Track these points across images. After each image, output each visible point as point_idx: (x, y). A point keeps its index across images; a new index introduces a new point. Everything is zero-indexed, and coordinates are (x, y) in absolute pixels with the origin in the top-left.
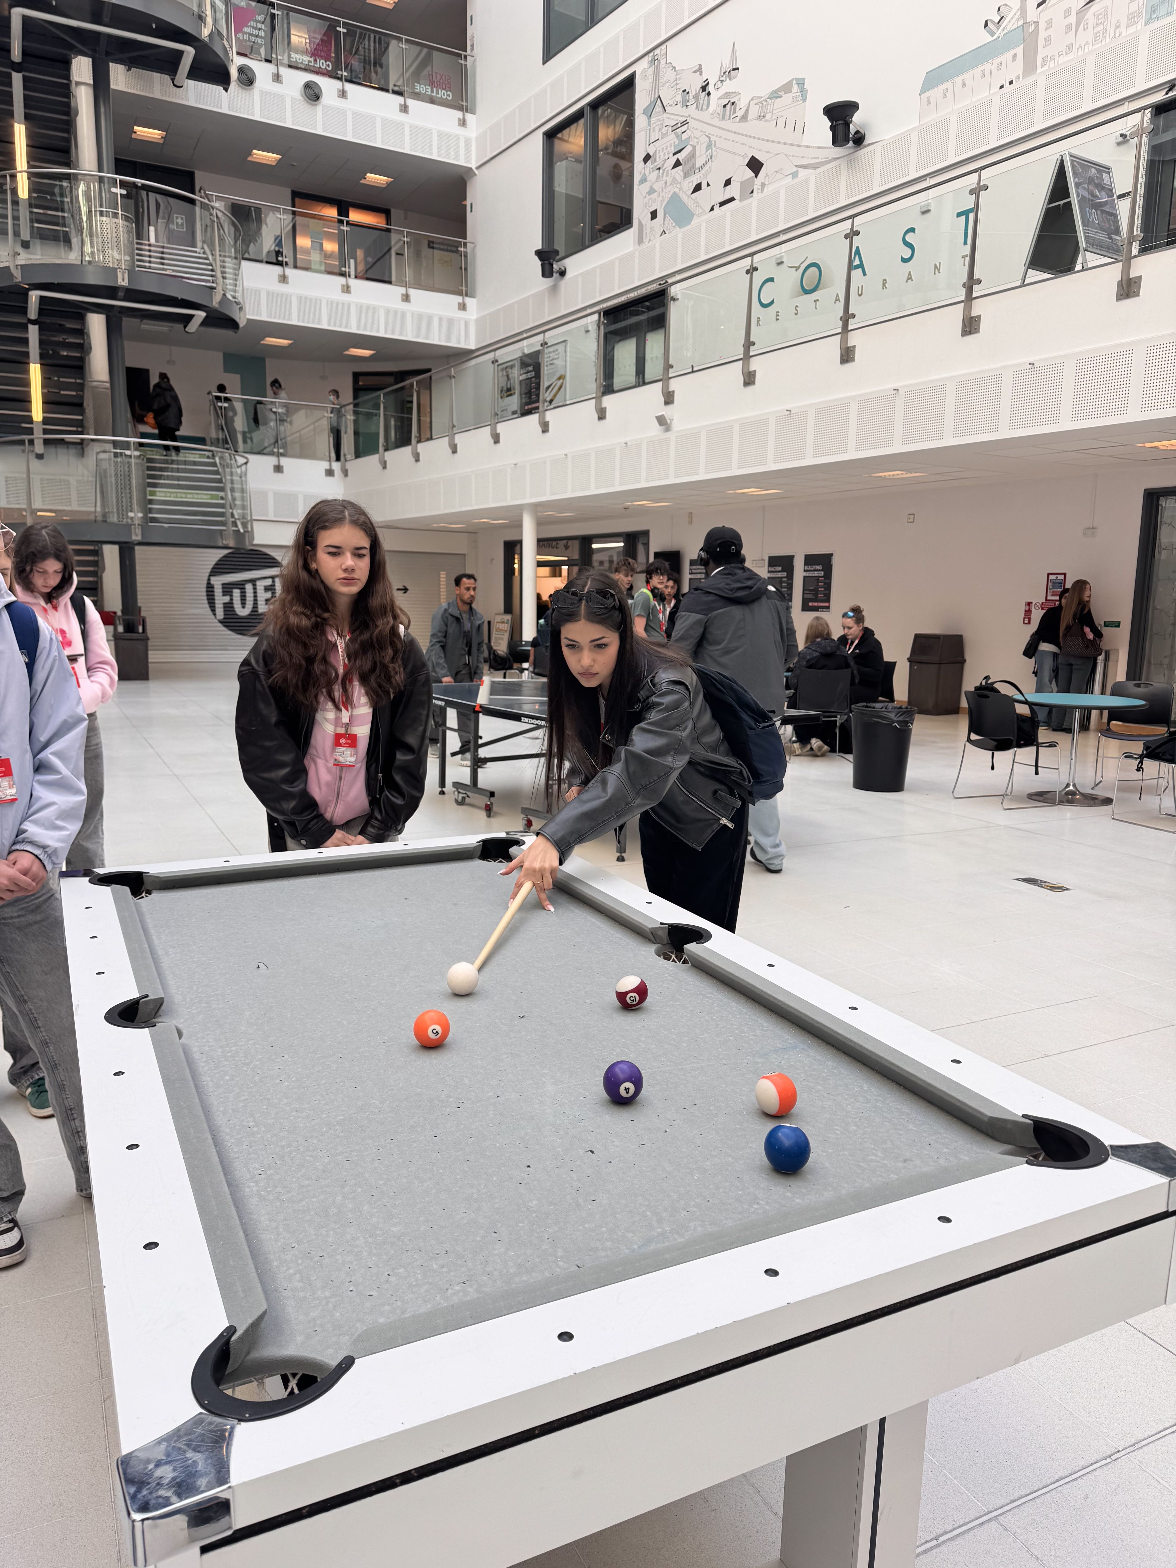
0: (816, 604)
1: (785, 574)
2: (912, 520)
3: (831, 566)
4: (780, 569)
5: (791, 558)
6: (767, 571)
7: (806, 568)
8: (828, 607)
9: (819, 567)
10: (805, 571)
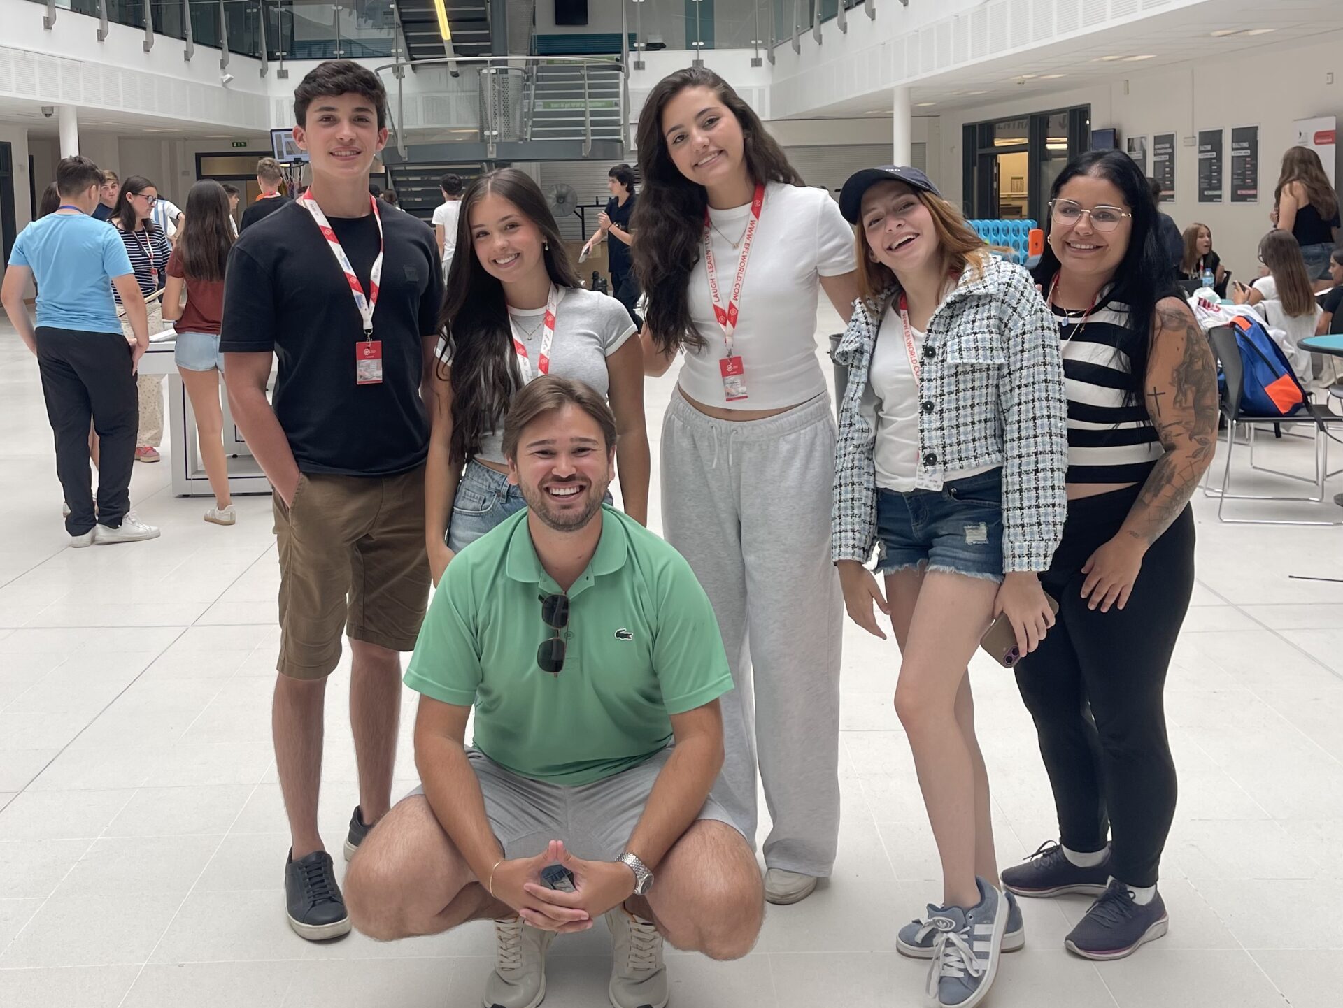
0: (1244, 192)
1: (1215, 153)
2: (1330, 81)
3: (1257, 142)
4: (1209, 148)
5: (1219, 133)
6: (1197, 151)
7: (1236, 146)
8: (1255, 196)
9: (1246, 145)
10: (1233, 149)
